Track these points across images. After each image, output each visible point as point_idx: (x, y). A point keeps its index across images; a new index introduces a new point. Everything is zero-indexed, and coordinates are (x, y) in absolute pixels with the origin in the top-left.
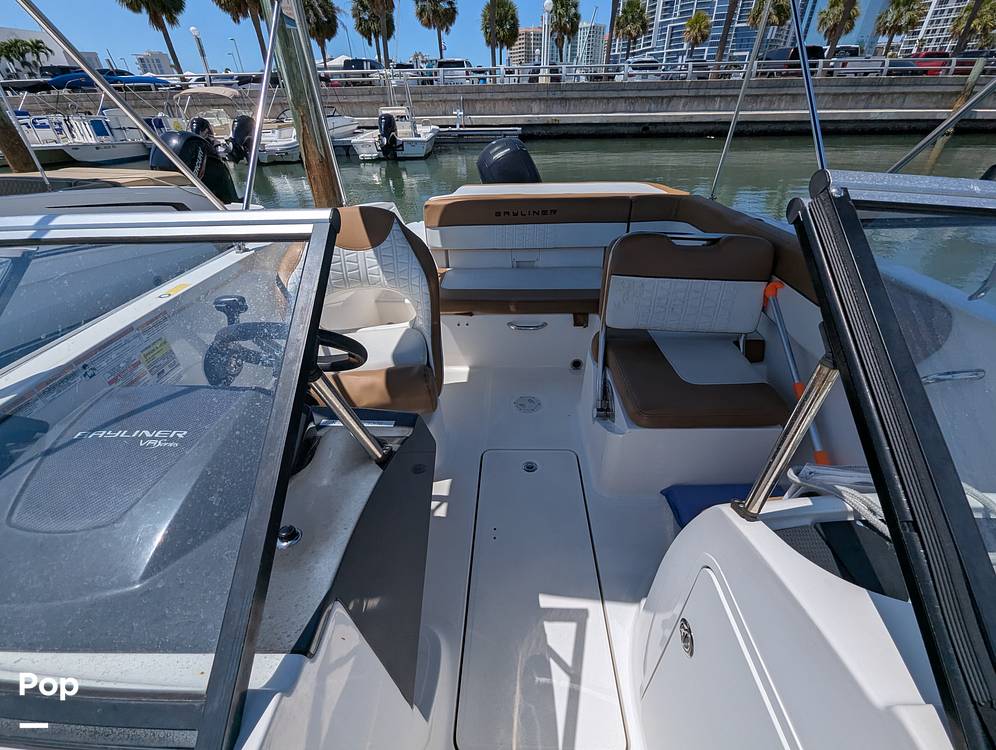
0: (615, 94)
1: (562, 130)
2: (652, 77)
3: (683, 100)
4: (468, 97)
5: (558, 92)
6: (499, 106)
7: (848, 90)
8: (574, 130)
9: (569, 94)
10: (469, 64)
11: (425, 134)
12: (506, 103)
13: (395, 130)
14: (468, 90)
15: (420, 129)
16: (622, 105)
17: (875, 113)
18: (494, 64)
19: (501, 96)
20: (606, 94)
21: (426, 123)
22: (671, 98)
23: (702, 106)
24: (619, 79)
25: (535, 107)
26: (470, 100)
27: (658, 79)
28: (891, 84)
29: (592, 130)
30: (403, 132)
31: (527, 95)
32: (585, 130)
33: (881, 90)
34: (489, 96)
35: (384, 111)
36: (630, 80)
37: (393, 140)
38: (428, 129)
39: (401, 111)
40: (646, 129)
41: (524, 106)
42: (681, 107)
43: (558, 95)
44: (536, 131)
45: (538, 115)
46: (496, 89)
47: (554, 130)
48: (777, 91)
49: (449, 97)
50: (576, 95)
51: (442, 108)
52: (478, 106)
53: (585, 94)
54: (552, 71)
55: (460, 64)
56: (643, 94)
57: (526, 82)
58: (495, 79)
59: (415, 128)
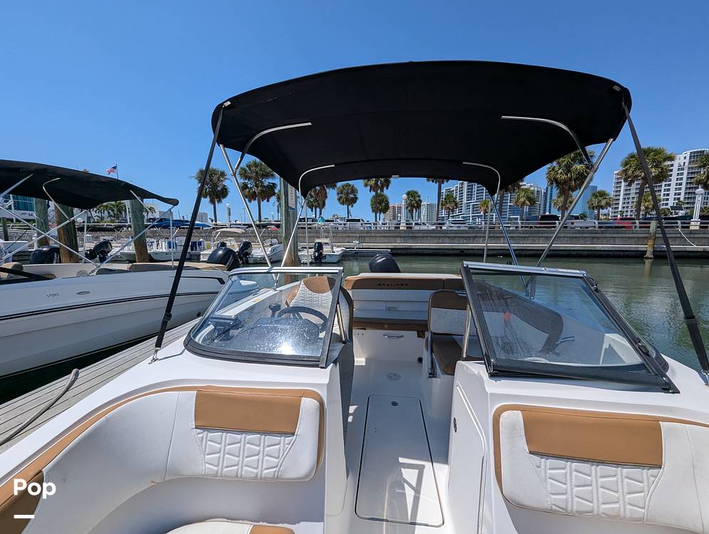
0: (442, 235)
1: (413, 252)
2: (463, 227)
3: (482, 239)
4: (362, 235)
5: (410, 233)
6: (378, 239)
7: (578, 235)
8: (420, 251)
9: (417, 235)
10: (363, 220)
11: (338, 251)
12: (382, 238)
13: (322, 249)
14: (362, 232)
15: (335, 249)
16: (447, 240)
17: (599, 246)
18: (376, 221)
19: (380, 235)
20: (437, 235)
21: (338, 247)
22: (475, 237)
23: (493, 241)
24: (444, 228)
25: (398, 240)
26: (362, 236)
27: (467, 229)
28: (602, 233)
29: (431, 252)
30: (326, 250)
31: (394, 235)
32: (426, 252)
33: (598, 235)
34: (373, 235)
35: (318, 241)
36: (450, 229)
37: (321, 253)
38: (339, 249)
39: (327, 241)
40: (462, 252)
41: (392, 239)
42: (481, 241)
43: (411, 235)
44: (399, 252)
45: (399, 244)
46: (377, 232)
47: (409, 251)
48: (535, 235)
49: (351, 235)
50: (421, 235)
51: (347, 240)
52: (367, 239)
53: (425, 235)
54: (407, 224)
55: (359, 220)
56: (458, 235)
57: (393, 229)
58: (376, 228)
59: (333, 249)
